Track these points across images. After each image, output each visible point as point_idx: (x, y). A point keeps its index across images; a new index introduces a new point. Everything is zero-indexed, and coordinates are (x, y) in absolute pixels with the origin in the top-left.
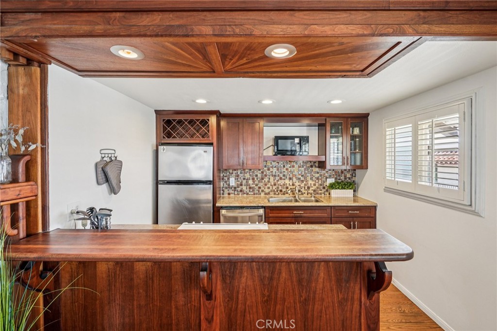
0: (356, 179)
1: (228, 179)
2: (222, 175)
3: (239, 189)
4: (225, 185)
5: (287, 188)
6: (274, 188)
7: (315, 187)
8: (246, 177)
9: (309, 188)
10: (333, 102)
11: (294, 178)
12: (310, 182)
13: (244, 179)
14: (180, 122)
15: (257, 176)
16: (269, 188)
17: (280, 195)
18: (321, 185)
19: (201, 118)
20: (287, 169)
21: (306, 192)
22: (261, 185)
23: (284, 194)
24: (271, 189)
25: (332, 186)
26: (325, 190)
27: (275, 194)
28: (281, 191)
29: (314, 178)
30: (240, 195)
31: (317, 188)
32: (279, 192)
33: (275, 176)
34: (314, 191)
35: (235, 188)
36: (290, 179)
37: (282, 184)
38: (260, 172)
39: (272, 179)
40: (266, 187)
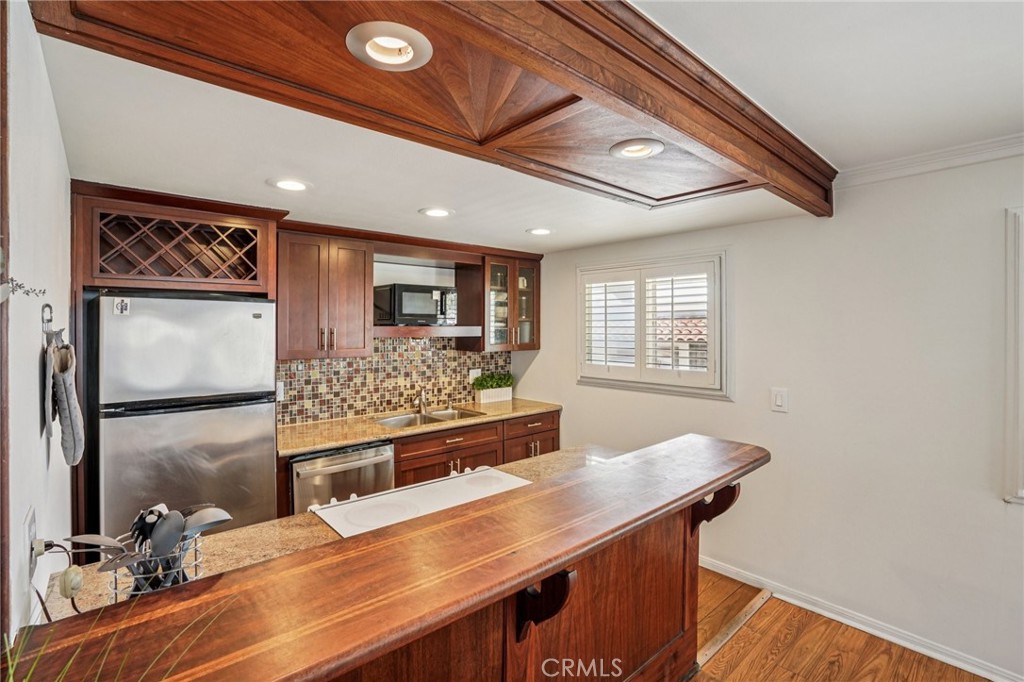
0: (512, 368)
3: (295, 408)
5: (401, 395)
6: (375, 398)
7: (451, 388)
8: (312, 379)
9: (440, 391)
10: (535, 232)
11: (414, 372)
12: (443, 379)
13: (308, 382)
15: (337, 373)
16: (363, 399)
17: (387, 412)
18: (460, 383)
20: (400, 355)
21: (436, 399)
22: (346, 393)
23: (395, 409)
24: (368, 400)
26: (466, 392)
27: (376, 410)
28: (389, 402)
29: (448, 370)
30: (298, 424)
31: (455, 389)
32: (384, 404)
33: (377, 370)
34: (449, 395)
35: (285, 407)
36: (407, 375)
37: (390, 388)
39: (370, 377)
40: (358, 397)
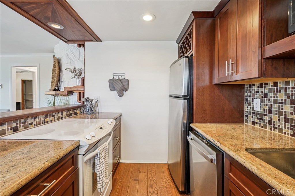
1: (253, 100)
2: (245, 94)
4: (249, 109)
30: (269, 130)
35: (261, 115)
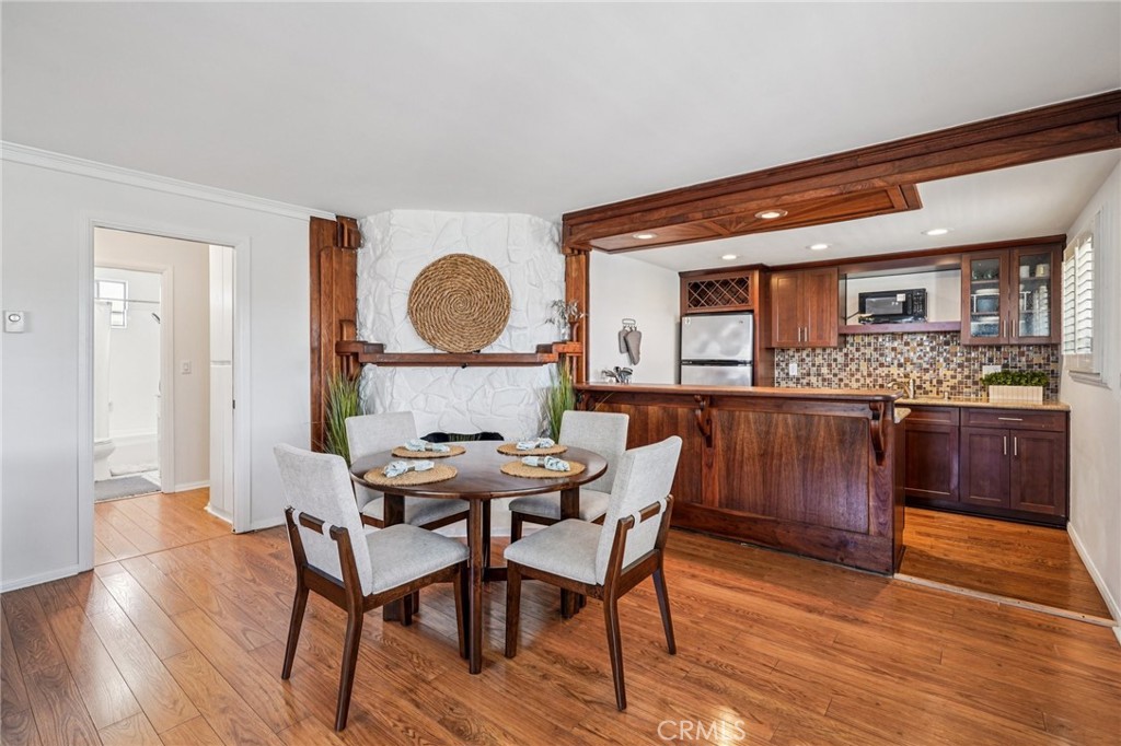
1: (787, 365)
2: (776, 359)
3: (805, 381)
4: (782, 375)
5: (895, 381)
6: (867, 381)
7: (956, 380)
8: (817, 363)
9: (940, 382)
10: (931, 233)
11: (908, 364)
12: (942, 371)
13: (813, 365)
14: (710, 285)
15: (835, 360)
16: (858, 380)
18: (968, 377)
19: (737, 276)
20: (894, 349)
21: (935, 390)
22: (842, 375)
24: (862, 381)
25: (992, 380)
26: (978, 387)
29: (952, 365)
31: (960, 383)
33: (869, 360)
34: (953, 388)
35: (798, 379)
36: (900, 365)
38: (842, 354)
39: (864, 365)
40: (853, 379)
